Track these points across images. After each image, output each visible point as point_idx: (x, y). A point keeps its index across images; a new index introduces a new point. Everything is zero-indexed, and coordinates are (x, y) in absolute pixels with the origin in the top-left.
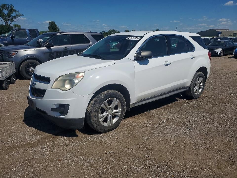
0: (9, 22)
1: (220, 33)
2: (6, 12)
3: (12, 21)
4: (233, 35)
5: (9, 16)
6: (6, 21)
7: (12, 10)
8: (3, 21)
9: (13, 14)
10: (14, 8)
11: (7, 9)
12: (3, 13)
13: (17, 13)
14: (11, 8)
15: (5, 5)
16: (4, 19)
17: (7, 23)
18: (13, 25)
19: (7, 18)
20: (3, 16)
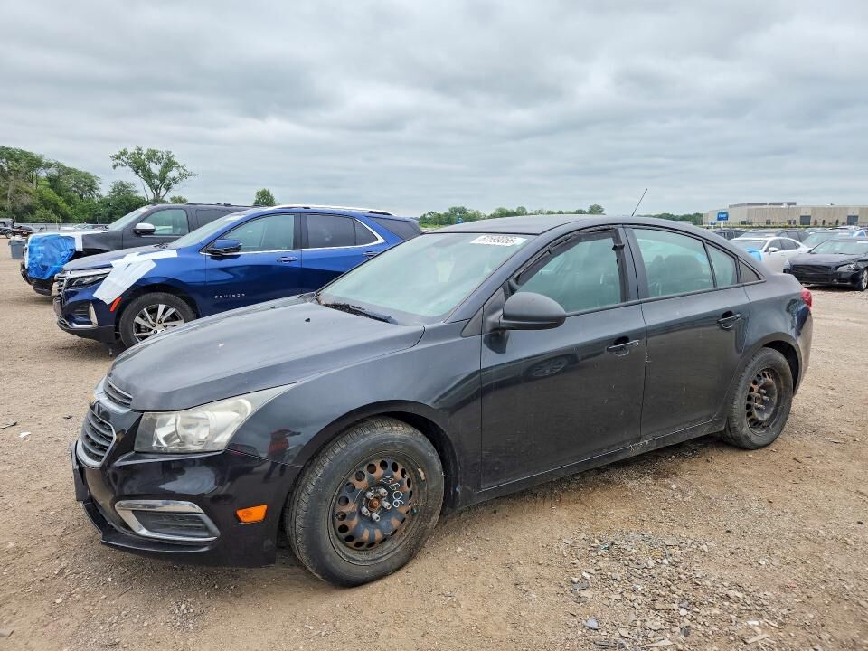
0: (163, 192)
1: (725, 216)
2: (155, 169)
3: (168, 188)
4: (798, 220)
5: (163, 178)
6: (155, 188)
7: (169, 164)
8: (148, 189)
9: (173, 173)
10: (175, 159)
11: (159, 161)
12: (150, 169)
13: (182, 171)
14: (169, 160)
15: (154, 153)
16: (152, 186)
17: (158, 194)
18: (171, 199)
19: (157, 182)
20: (148, 176)
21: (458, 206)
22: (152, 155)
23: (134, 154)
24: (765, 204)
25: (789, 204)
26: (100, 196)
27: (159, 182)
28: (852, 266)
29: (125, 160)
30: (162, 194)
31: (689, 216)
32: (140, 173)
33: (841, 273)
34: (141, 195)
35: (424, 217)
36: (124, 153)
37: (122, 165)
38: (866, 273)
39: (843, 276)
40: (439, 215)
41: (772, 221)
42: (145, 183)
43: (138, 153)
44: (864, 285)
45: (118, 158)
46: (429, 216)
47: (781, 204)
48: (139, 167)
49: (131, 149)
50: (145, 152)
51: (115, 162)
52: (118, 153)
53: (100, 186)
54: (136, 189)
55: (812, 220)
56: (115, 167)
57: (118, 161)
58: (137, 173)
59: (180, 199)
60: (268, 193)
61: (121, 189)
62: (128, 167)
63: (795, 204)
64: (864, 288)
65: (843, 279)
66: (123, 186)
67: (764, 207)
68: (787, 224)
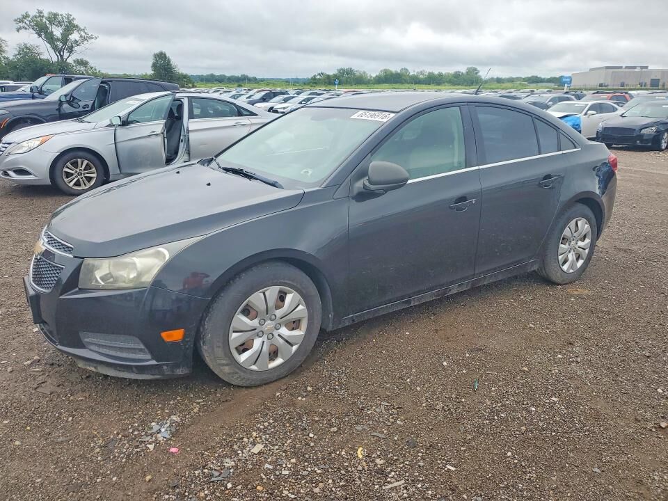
0: (66, 54)
2: (57, 32)
3: (71, 50)
4: (648, 83)
5: (65, 39)
6: (59, 51)
7: (70, 27)
8: (52, 51)
9: (74, 36)
10: (75, 22)
11: (59, 24)
12: (52, 32)
13: (83, 34)
14: (70, 22)
15: (56, 15)
16: (55, 48)
17: (62, 57)
18: (74, 61)
19: (60, 45)
20: (50, 39)
21: (346, 67)
22: (54, 18)
23: (36, 17)
24: (621, 67)
25: (642, 67)
26: (7, 58)
27: (61, 45)
28: (653, 128)
29: (28, 23)
30: (65, 57)
31: (555, 78)
32: (43, 36)
33: (643, 135)
34: (45, 56)
35: (314, 78)
36: (27, 16)
37: (26, 28)
38: (666, 134)
39: (645, 138)
40: (328, 76)
41: (626, 83)
42: (49, 45)
43: (40, 16)
44: (664, 145)
45: (21, 21)
46: (318, 77)
47: (635, 67)
48: (41, 29)
49: (33, 13)
50: (46, 15)
51: (18, 26)
52: (21, 17)
53: (6, 49)
54: (41, 51)
55: (661, 83)
56: (18, 30)
57: (21, 24)
58: (40, 35)
59: (82, 61)
60: (165, 55)
61: (26, 51)
62: (31, 30)
63: (647, 67)
64: (663, 148)
65: (646, 140)
66: (27, 48)
67: (620, 70)
68: (639, 86)
